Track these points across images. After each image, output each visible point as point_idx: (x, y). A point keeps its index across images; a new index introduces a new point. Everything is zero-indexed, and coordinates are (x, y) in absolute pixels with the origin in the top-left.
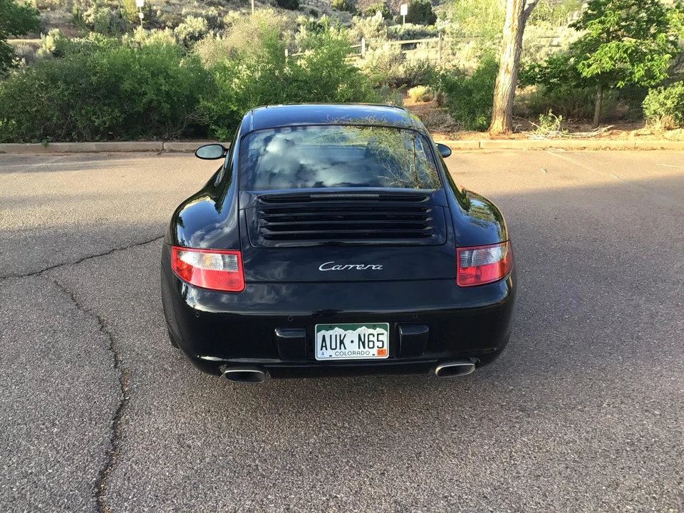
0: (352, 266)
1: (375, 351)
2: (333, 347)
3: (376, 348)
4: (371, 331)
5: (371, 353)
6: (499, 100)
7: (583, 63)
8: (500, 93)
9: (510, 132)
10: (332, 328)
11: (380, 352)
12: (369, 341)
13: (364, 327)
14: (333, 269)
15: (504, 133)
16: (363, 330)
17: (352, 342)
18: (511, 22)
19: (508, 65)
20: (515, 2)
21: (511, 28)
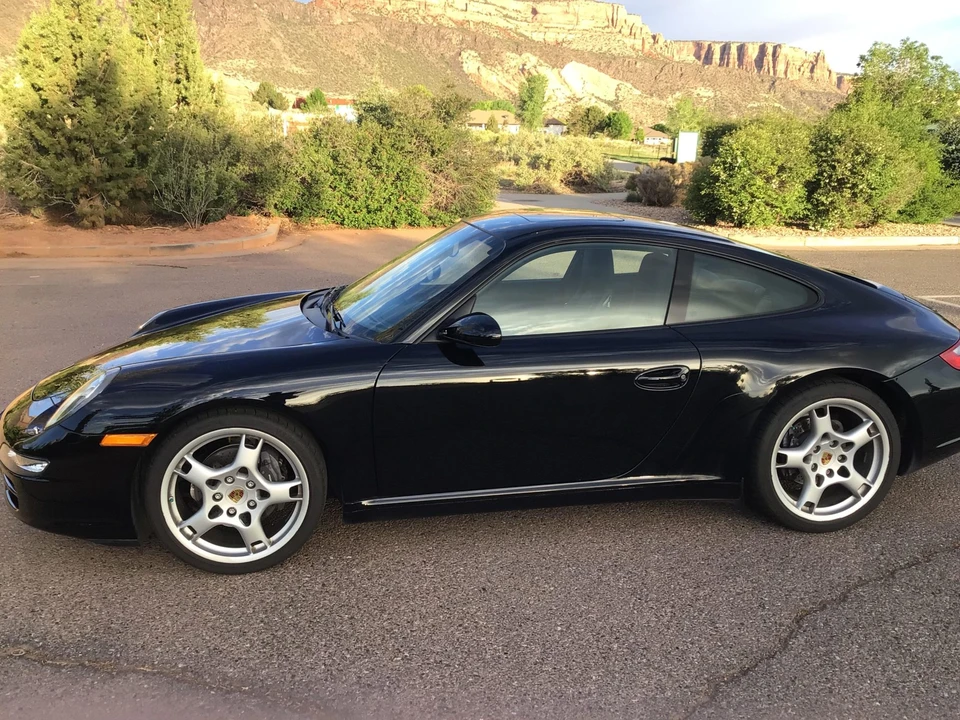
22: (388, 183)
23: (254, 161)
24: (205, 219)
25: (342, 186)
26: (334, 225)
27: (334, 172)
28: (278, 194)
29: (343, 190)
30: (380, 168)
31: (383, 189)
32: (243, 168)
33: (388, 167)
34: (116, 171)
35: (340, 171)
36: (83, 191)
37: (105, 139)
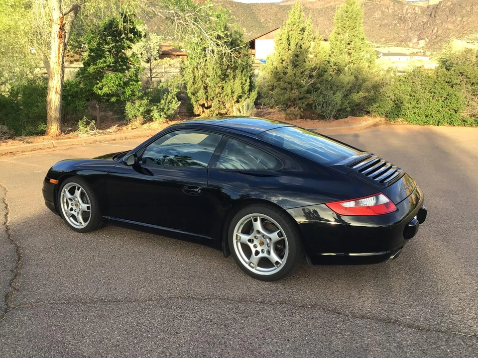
6: (53, 112)
7: (96, 87)
8: (53, 108)
9: (63, 134)
15: (59, 135)
18: (57, 59)
19: (56, 89)
20: (59, 46)
21: (57, 64)
22: (440, 101)
23: (368, 91)
24: (336, 117)
25: (414, 103)
26: (407, 123)
27: (411, 96)
28: (375, 106)
29: (414, 104)
30: (435, 93)
31: (436, 104)
32: (362, 94)
33: (439, 92)
34: (301, 96)
35: (413, 94)
36: (289, 104)
37: (296, 82)
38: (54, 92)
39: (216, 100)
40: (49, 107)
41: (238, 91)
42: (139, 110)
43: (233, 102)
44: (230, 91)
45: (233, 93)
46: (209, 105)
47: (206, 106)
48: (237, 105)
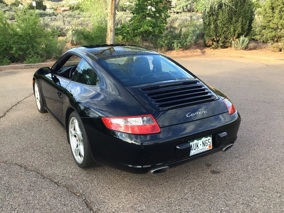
0: (197, 113)
1: (208, 147)
2: (195, 149)
3: (208, 145)
4: (206, 139)
5: (207, 148)
6: (109, 42)
8: (109, 40)
10: (193, 141)
11: (210, 147)
12: (206, 143)
13: (204, 138)
14: (191, 115)
16: (204, 139)
17: (201, 145)
18: (111, 10)
19: (111, 28)
20: (112, 2)
21: (111, 13)
36: (276, 40)
37: (280, 23)
38: (110, 31)
39: (223, 36)
40: (107, 39)
41: (239, 30)
42: (164, 42)
43: (235, 37)
44: (232, 30)
45: (235, 31)
46: (218, 39)
47: (215, 39)
48: (237, 40)
